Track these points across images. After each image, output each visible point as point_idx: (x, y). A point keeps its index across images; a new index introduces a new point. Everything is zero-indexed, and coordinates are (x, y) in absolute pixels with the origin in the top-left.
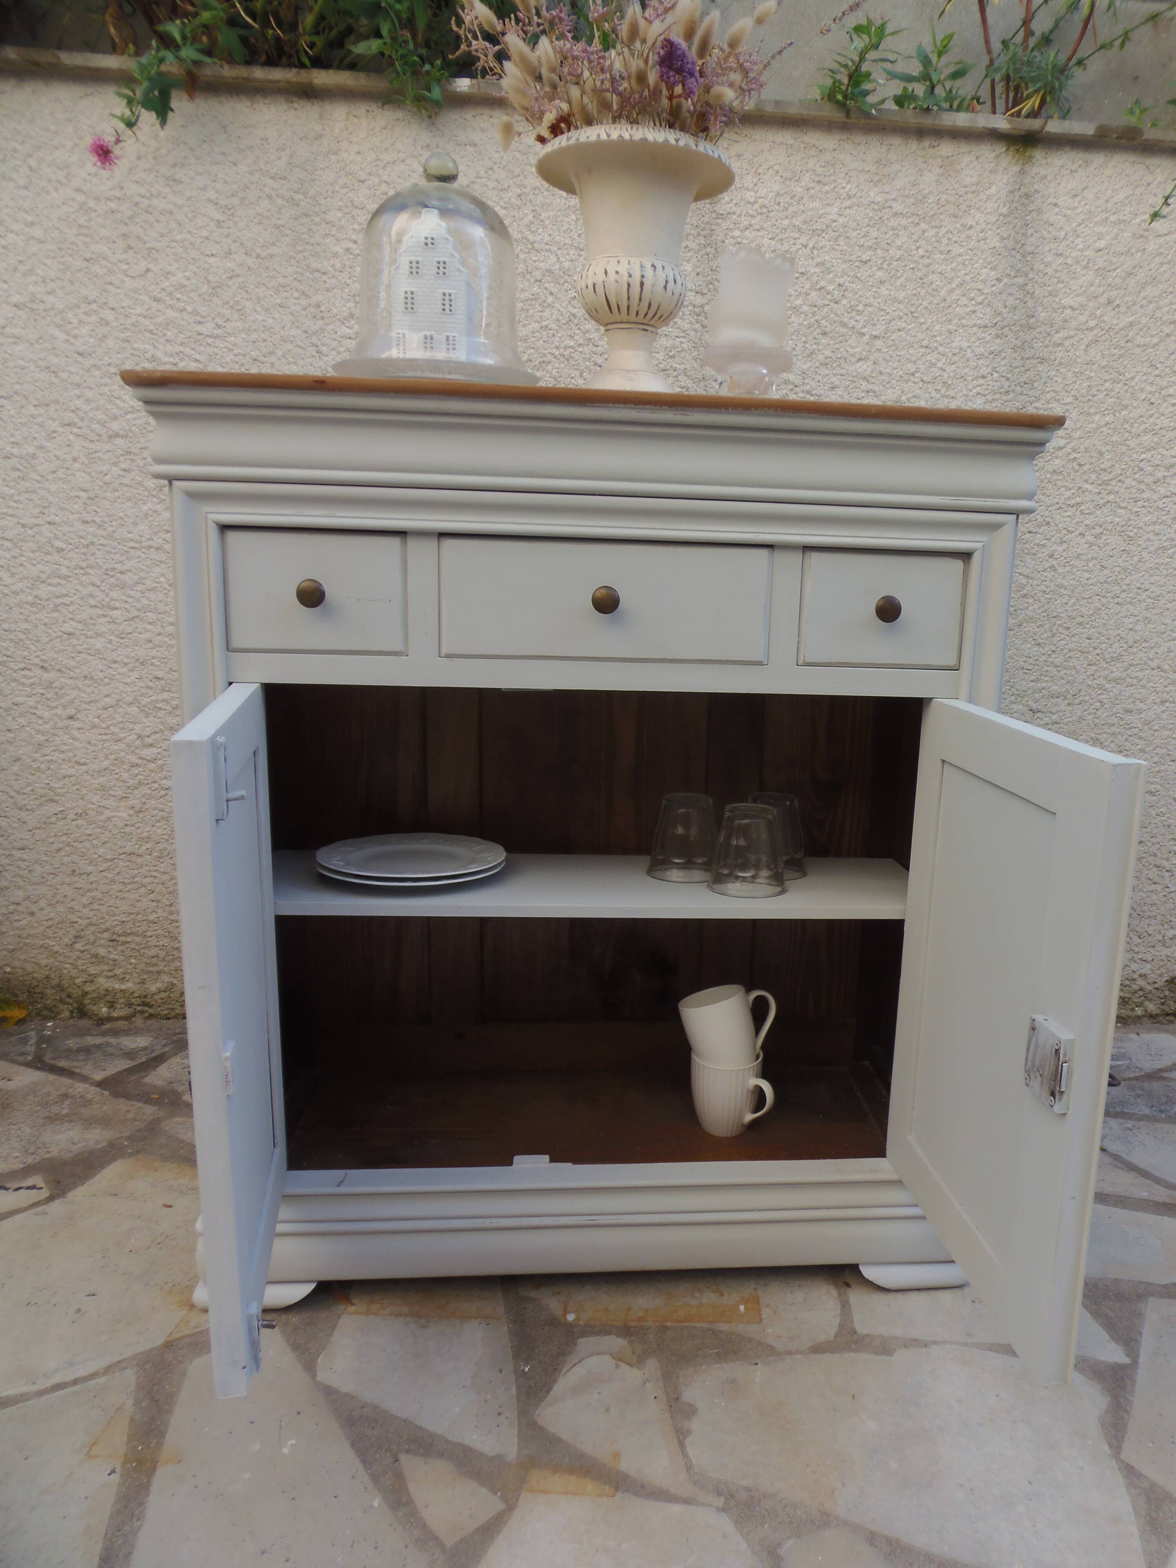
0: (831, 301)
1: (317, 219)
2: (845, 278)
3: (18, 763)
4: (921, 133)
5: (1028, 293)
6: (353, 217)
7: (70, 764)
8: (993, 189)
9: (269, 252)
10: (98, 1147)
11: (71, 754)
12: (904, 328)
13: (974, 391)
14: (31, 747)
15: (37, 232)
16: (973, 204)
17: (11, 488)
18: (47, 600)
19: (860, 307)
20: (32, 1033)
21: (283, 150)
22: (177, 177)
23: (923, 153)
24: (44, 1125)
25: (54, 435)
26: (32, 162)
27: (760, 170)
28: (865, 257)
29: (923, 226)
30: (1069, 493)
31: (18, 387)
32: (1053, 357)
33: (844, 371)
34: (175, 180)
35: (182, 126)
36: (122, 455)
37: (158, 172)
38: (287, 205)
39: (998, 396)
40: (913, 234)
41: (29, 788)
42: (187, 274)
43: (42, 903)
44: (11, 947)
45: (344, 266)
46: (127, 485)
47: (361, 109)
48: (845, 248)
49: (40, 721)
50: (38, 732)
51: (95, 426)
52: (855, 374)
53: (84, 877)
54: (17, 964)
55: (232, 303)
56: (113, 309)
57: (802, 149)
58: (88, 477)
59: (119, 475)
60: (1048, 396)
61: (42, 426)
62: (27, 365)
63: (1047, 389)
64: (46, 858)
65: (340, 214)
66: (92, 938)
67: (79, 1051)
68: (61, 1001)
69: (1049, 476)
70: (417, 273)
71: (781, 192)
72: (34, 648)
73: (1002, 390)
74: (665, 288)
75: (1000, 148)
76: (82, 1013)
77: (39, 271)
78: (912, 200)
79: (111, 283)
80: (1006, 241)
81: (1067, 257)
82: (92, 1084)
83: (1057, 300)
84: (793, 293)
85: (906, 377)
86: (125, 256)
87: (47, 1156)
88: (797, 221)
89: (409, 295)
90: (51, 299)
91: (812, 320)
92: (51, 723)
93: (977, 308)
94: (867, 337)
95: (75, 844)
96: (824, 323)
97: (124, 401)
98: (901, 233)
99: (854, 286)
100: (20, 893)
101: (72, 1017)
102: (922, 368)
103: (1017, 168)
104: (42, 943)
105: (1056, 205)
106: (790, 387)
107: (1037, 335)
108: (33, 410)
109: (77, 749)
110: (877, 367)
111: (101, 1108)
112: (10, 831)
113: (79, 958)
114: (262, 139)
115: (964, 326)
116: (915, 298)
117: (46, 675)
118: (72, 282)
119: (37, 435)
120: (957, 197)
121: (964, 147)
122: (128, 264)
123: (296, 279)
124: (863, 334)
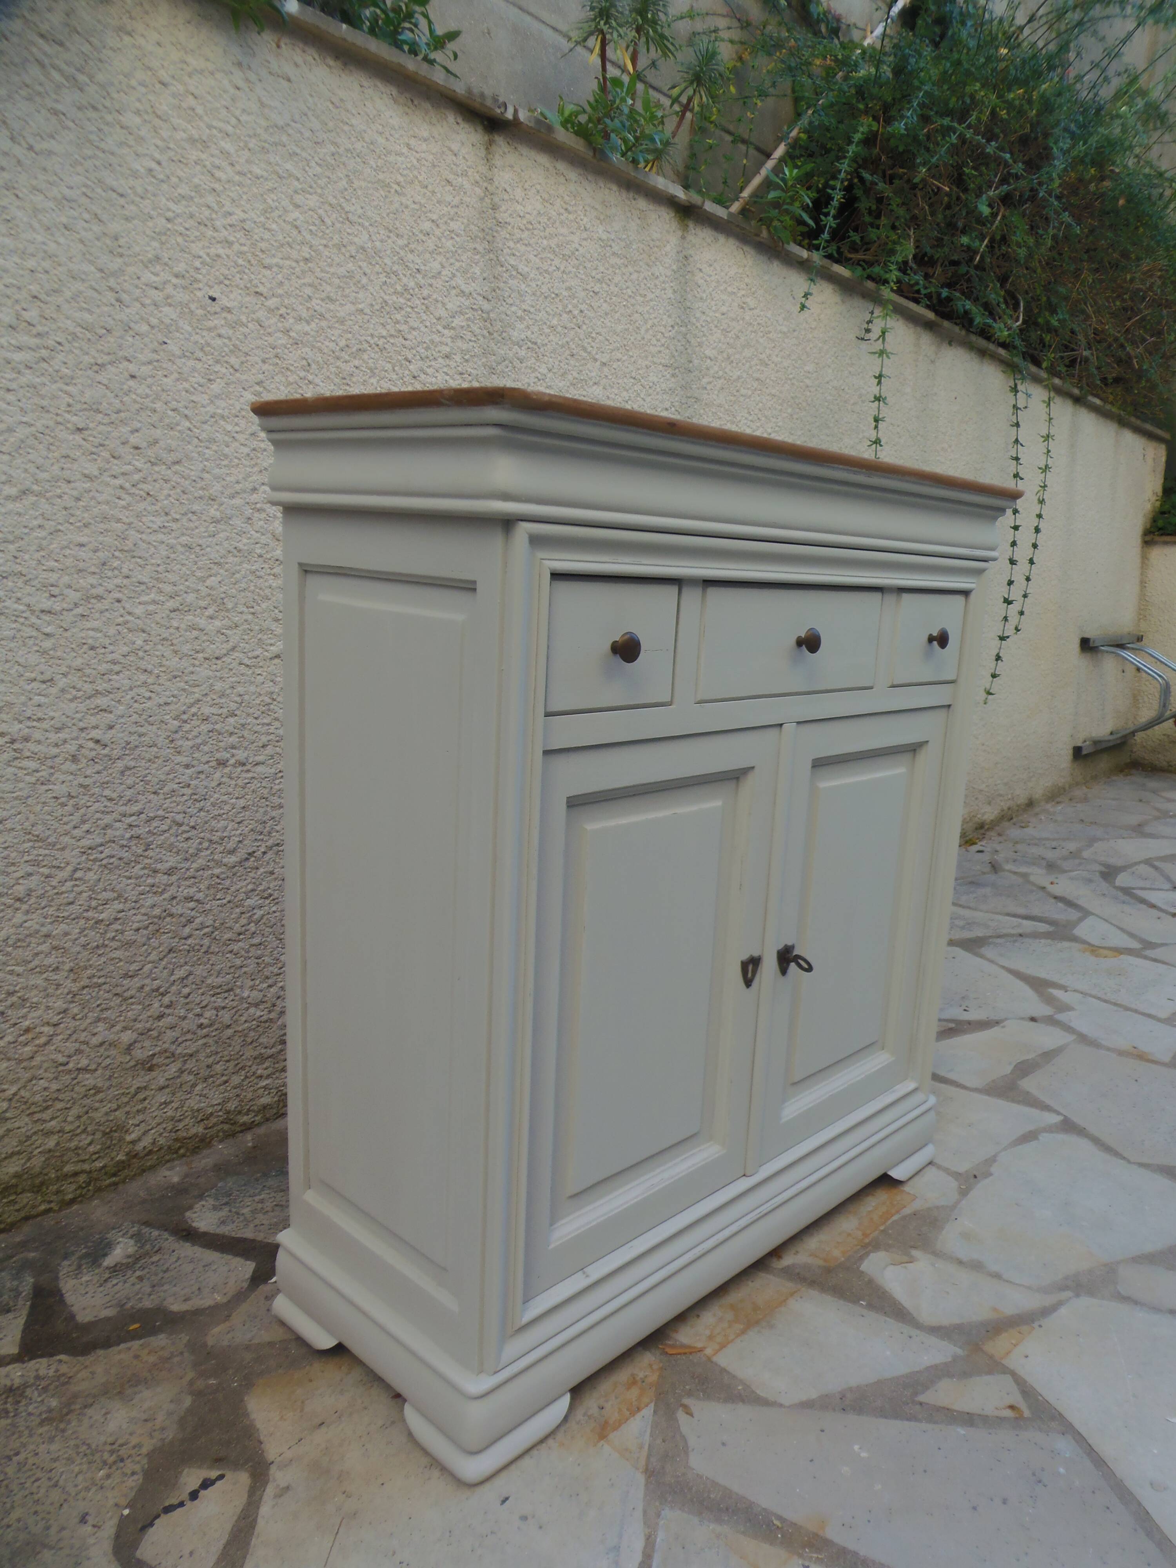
0: (576, 325)
1: (109, 118)
2: (584, 305)
5: (688, 341)
6: (155, 130)
8: (668, 248)
12: (621, 359)
16: (657, 257)
19: (594, 335)
23: (629, 203)
27: (526, 186)
28: (597, 290)
29: (630, 269)
40: (624, 274)
45: (146, 191)
48: (583, 277)
65: (137, 120)
71: (541, 212)
75: (671, 214)
78: (623, 244)
80: (676, 294)
81: (707, 316)
83: (703, 350)
84: (551, 312)
91: (564, 341)
93: (661, 349)
96: (572, 345)
98: (617, 271)
99: (590, 314)
105: (701, 270)
107: (693, 378)
115: (655, 363)
116: (626, 332)
120: (648, 248)
121: (651, 207)
123: (85, 194)
124: (596, 360)
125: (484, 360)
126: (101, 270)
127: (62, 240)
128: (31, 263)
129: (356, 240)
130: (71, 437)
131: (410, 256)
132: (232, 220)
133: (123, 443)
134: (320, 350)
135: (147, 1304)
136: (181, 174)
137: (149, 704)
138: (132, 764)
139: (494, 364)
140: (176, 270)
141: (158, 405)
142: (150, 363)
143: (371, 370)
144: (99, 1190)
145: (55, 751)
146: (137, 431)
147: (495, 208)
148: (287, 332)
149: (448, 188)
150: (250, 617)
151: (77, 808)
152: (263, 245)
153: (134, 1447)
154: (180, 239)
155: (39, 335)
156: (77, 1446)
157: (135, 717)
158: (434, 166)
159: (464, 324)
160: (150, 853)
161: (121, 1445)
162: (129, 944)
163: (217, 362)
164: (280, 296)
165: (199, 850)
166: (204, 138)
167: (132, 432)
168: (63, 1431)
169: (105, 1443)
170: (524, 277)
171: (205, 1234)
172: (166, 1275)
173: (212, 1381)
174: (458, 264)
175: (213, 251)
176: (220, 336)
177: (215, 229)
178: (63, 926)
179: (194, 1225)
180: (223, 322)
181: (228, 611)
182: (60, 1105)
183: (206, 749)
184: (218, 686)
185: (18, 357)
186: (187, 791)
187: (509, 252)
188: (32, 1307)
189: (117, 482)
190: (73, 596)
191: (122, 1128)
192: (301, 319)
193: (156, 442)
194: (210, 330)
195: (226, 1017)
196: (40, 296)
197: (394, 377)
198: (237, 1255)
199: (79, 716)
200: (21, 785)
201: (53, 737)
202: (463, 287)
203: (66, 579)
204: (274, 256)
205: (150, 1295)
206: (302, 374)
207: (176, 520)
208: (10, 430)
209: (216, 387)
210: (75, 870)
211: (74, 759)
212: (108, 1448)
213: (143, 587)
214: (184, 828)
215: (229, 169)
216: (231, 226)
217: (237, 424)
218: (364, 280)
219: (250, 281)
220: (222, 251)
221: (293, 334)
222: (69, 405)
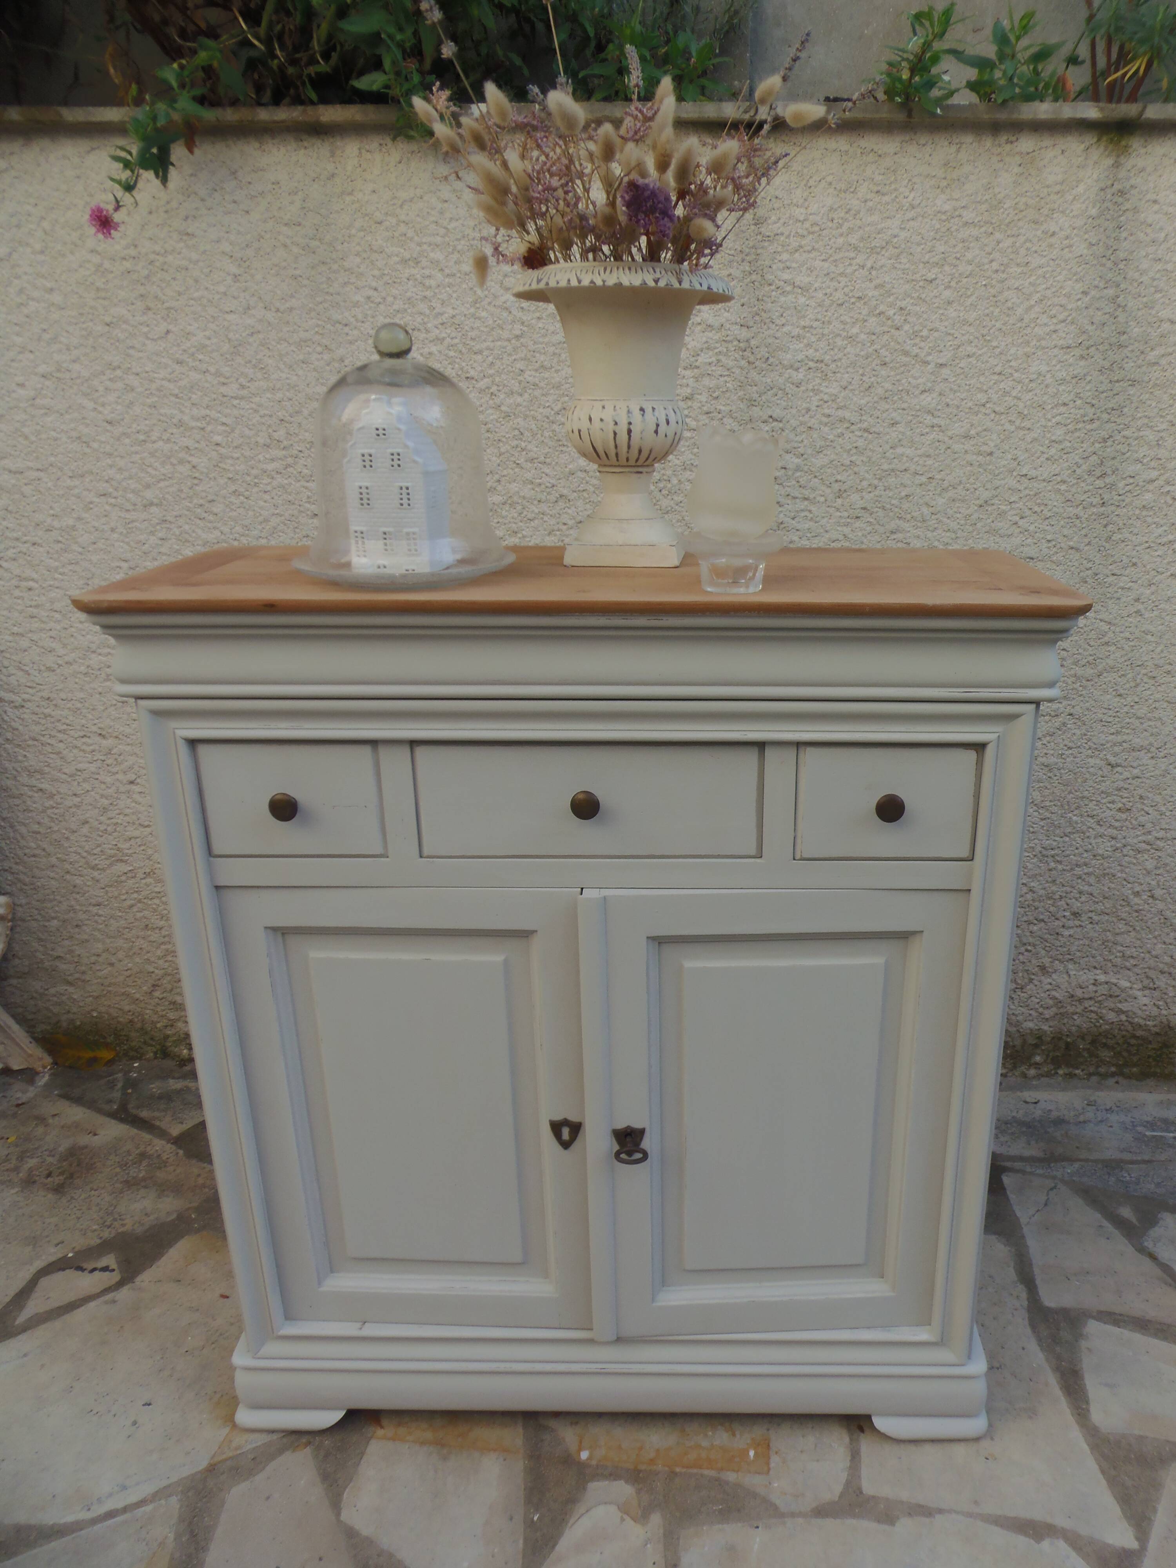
0: (892, 327)
2: (908, 300)
3: (87, 826)
4: (995, 128)
5: (1119, 306)
6: (372, 262)
7: (135, 826)
8: (1081, 189)
9: (287, 305)
10: (169, 1220)
11: (134, 817)
12: (974, 354)
13: (1054, 420)
14: (97, 811)
15: (57, 298)
16: (1056, 206)
17: (55, 561)
18: (99, 669)
19: (925, 333)
20: (120, 1075)
21: (296, 193)
22: (190, 231)
23: (999, 150)
24: (121, 1192)
25: (91, 506)
26: (46, 224)
27: (811, 183)
28: (931, 276)
29: (998, 235)
30: (1160, 531)
31: (53, 459)
32: (1146, 379)
33: (905, 405)
34: (188, 234)
35: (192, 175)
36: (158, 524)
37: (170, 226)
38: (304, 253)
39: (1081, 425)
40: (986, 245)
41: (99, 849)
42: (207, 333)
43: (121, 954)
44: (95, 994)
46: (165, 554)
48: (907, 266)
49: (103, 786)
50: (102, 796)
51: (130, 496)
52: (918, 407)
53: (157, 931)
54: (103, 1009)
55: (254, 361)
56: (138, 374)
57: (859, 155)
58: (127, 547)
59: (157, 544)
60: (1139, 423)
61: (79, 497)
62: (59, 436)
63: (1139, 415)
64: (120, 914)
66: (169, 987)
67: (160, 1097)
68: (145, 1043)
69: (1137, 512)
70: (371, 466)
71: (835, 206)
72: (90, 717)
73: (1086, 419)
74: (656, 432)
75: (1090, 139)
76: (165, 1053)
77: (62, 339)
78: (984, 207)
79: (132, 347)
80: (1095, 247)
81: (1167, 262)
82: (168, 1142)
83: (1154, 312)
84: (848, 320)
85: (976, 409)
86: (145, 318)
87: (120, 1231)
88: (853, 239)
89: (364, 490)
90: (76, 367)
91: (870, 350)
92: (114, 788)
93: (1058, 327)
94: (932, 365)
95: (145, 901)
96: (883, 352)
97: (156, 470)
98: (972, 245)
99: (918, 308)
100: (100, 945)
101: (156, 1058)
102: (995, 397)
103: (1110, 161)
104: (123, 990)
105: (1155, 202)
106: (847, 425)
107: (1129, 355)
108: (69, 482)
109: (140, 813)
110: (943, 398)
111: (174, 1170)
112: (86, 889)
113: (158, 1004)
114: (273, 183)
115: (1044, 348)
116: (987, 319)
117: (104, 742)
118: (94, 347)
119: (74, 507)
120: (1038, 199)
121: (1047, 141)
122: (148, 326)
123: (317, 333)
124: (928, 363)
125: (741, 393)
127: (300, 372)
128: (279, 395)
130: (310, 521)
132: (444, 318)
134: (534, 418)
136: (395, 292)
139: (755, 396)
148: (498, 407)
152: (472, 334)
155: (284, 448)
159: (714, 359)
166: (415, 256)
170: (804, 289)
175: (426, 350)
177: (428, 331)
185: (271, 467)
187: (781, 265)
192: (512, 393)
196: (286, 419)
202: (711, 321)
204: (485, 341)
206: (515, 443)
208: (266, 521)
215: (439, 275)
216: (442, 324)
219: (462, 369)
220: (434, 349)
221: (503, 408)
222: (308, 497)
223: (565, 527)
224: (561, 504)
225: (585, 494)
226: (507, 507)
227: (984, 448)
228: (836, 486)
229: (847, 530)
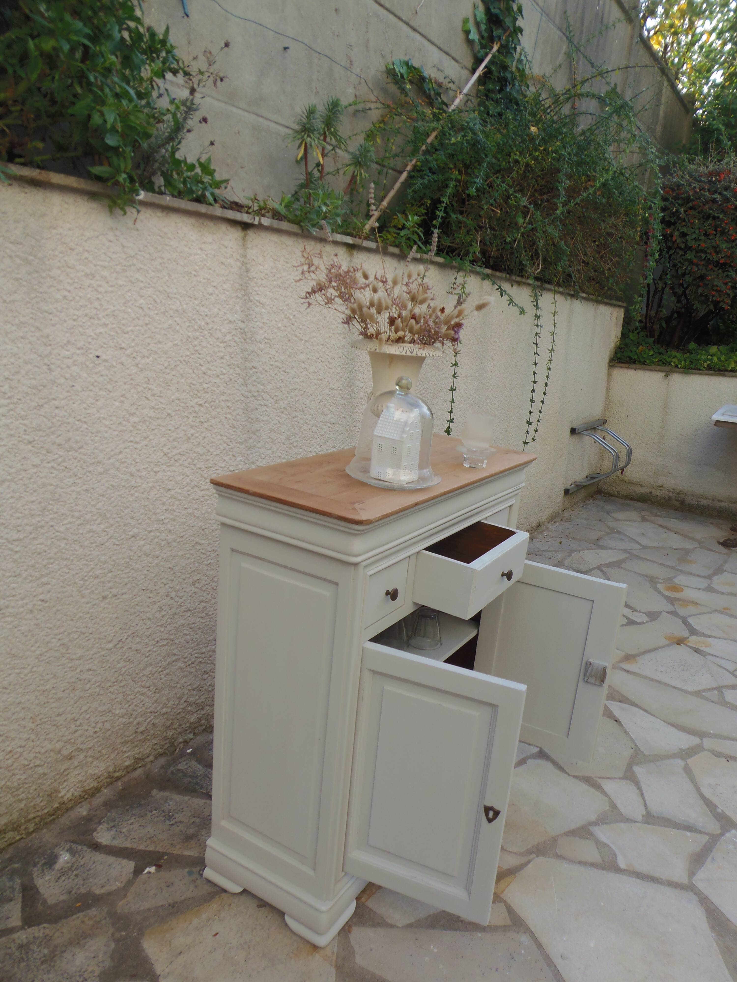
1: (44, 275)
6: (67, 275)
12: (315, 336)
13: (337, 364)
21: (19, 222)
27: (265, 254)
33: (296, 359)
38: (23, 263)
39: (344, 366)
45: (63, 308)
47: (70, 199)
65: (58, 272)
69: (359, 400)
71: (273, 267)
73: (345, 363)
75: (345, 250)
84: (278, 320)
85: (317, 360)
91: (285, 334)
93: (338, 325)
96: (289, 335)
99: (298, 316)
102: (322, 355)
106: (278, 369)
110: (307, 356)
115: (334, 334)
116: (319, 321)
123: (32, 318)
124: (302, 340)
125: (242, 355)
126: (40, 356)
127: (20, 345)
129: (173, 307)
130: (26, 447)
131: (202, 309)
132: (108, 312)
133: (53, 444)
135: (83, 890)
136: (81, 294)
137: (68, 576)
138: (60, 608)
139: (247, 356)
140: (79, 345)
141: (71, 420)
142: (66, 398)
143: (182, 375)
144: (46, 824)
145: (22, 610)
146: (60, 436)
147: (248, 271)
148: (137, 365)
149: (223, 266)
150: (119, 519)
151: (33, 636)
152: (124, 322)
153: (91, 972)
154: (81, 329)
155: (9, 398)
156: (62, 974)
157: (61, 584)
158: (215, 256)
159: (231, 338)
160: (69, 651)
161: (84, 972)
162: (59, 699)
163: (100, 389)
164: (133, 347)
165: (94, 644)
166: (92, 272)
167: (58, 437)
168: (54, 966)
169: (76, 972)
170: (263, 305)
171: (106, 846)
172: (90, 873)
173: (124, 933)
174: (228, 307)
175: (98, 331)
176: (102, 376)
177: (99, 319)
178: (27, 697)
179: (99, 841)
180: (103, 368)
181: (107, 519)
182: (26, 786)
183: (96, 592)
184: (103, 558)
186: (88, 616)
187: (255, 293)
188: (24, 897)
189: (49, 465)
190: (29, 529)
191: (57, 791)
192: (144, 357)
193: (69, 440)
194: (96, 373)
195: (108, 725)
196: (9, 377)
197: (194, 376)
198: (124, 858)
199: (33, 590)
200: (5, 630)
201: (20, 603)
202: (231, 319)
203: (26, 521)
204: (130, 326)
205: (83, 885)
206: (145, 386)
207: (80, 478)
209: (100, 403)
210: (33, 667)
211: (31, 611)
212: (78, 974)
213: (64, 516)
214: (86, 635)
215: (106, 285)
216: (107, 315)
217: (111, 420)
218: (178, 328)
219: (118, 343)
220: (102, 330)
221: (140, 366)
222: (25, 431)
223: (170, 432)
224: (168, 419)
225: (178, 412)
226: (141, 424)
227: (320, 377)
228: (275, 398)
229: (279, 419)
